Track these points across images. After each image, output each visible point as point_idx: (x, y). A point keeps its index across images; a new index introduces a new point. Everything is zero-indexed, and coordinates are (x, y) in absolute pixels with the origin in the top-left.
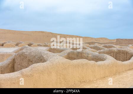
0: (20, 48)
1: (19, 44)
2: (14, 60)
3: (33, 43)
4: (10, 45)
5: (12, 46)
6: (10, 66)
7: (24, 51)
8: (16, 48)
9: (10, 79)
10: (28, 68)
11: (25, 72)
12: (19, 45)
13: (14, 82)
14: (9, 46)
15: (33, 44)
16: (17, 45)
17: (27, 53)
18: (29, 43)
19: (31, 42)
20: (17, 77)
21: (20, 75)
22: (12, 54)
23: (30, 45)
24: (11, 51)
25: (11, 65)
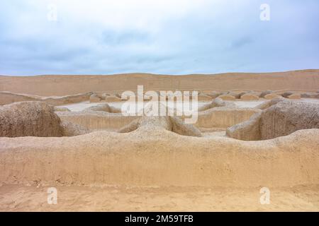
0: (270, 100)
1: (265, 94)
2: (260, 120)
3: (292, 92)
4: (250, 97)
5: (255, 99)
6: (254, 129)
7: (278, 105)
8: (261, 102)
9: (258, 149)
10: (289, 136)
11: (283, 142)
12: (266, 96)
13: (265, 156)
14: (249, 99)
15: (291, 94)
16: (262, 96)
17: (286, 110)
18: (283, 93)
19: (287, 90)
20: (270, 150)
21: (274, 146)
22: (256, 111)
23: (286, 95)
24: (253, 105)
25: (255, 127)
